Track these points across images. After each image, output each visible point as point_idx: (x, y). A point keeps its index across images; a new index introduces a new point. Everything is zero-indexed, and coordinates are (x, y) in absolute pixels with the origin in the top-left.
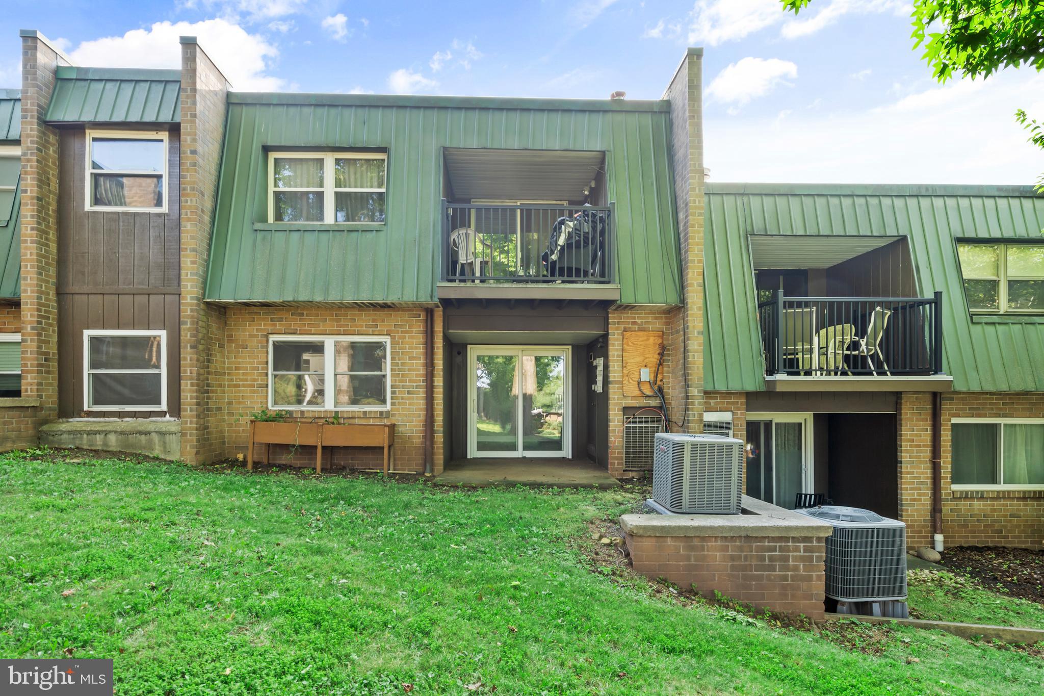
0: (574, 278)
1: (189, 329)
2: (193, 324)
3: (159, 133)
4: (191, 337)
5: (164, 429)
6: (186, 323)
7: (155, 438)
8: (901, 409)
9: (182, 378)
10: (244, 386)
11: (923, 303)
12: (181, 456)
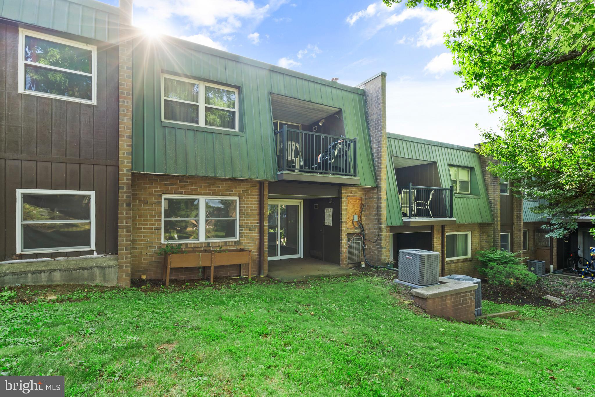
0: (341, 173)
1: (125, 193)
2: (129, 189)
3: (89, 45)
4: (127, 198)
5: (103, 264)
6: (123, 188)
7: (97, 271)
8: (433, 230)
9: (119, 227)
10: (144, 229)
11: (446, 190)
12: (118, 282)
